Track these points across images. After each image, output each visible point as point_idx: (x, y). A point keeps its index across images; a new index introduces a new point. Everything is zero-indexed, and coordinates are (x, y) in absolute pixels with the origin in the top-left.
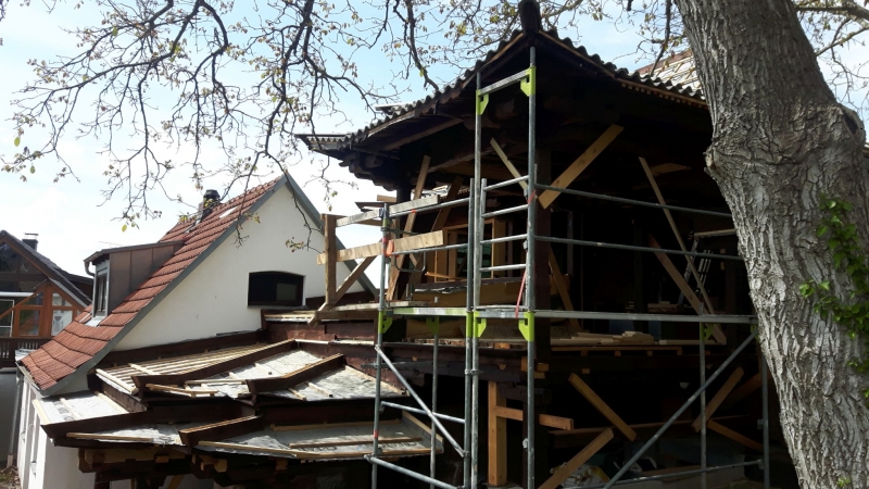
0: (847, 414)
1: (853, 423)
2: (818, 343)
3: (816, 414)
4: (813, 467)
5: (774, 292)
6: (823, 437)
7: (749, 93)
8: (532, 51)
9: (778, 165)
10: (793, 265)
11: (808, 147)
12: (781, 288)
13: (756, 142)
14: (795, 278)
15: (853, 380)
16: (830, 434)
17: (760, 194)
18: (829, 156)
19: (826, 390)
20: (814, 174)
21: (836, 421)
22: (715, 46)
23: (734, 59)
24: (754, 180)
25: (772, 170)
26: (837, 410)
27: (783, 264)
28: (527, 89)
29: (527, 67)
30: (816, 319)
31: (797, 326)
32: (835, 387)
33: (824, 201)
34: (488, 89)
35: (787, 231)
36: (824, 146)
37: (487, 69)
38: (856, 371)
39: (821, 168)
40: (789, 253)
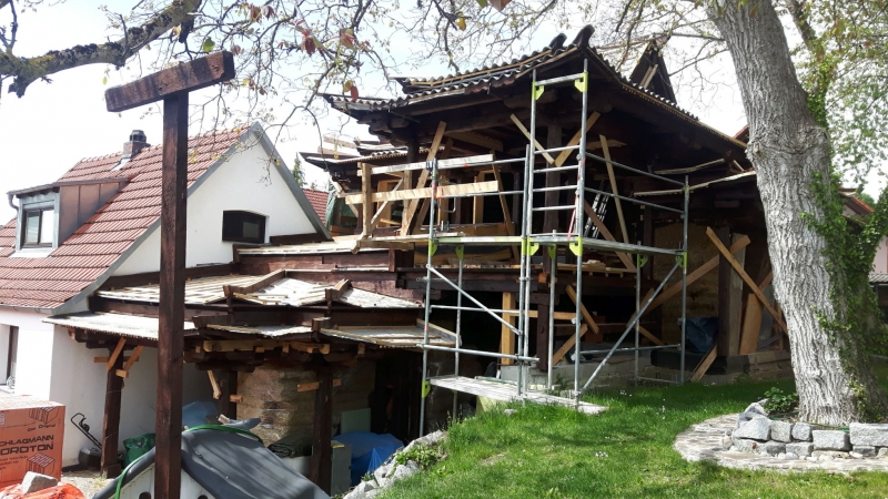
0: (818, 275)
1: (820, 279)
2: (806, 241)
3: (803, 276)
4: (797, 301)
5: (787, 217)
6: (805, 286)
7: (778, 116)
8: (586, 61)
9: (793, 154)
10: (797, 203)
11: (807, 146)
12: (790, 215)
13: (781, 141)
14: (797, 210)
15: (821, 258)
16: (809, 285)
17: (783, 168)
18: (816, 151)
19: (809, 263)
20: (809, 159)
21: (812, 278)
22: (762, 89)
23: (772, 97)
24: (780, 160)
25: (790, 156)
26: (813, 273)
27: (792, 203)
28: (582, 87)
29: (582, 71)
30: (806, 230)
31: (797, 233)
32: (813, 263)
33: (813, 173)
34: (544, 82)
35: (795, 187)
36: (814, 146)
37: (541, 67)
38: (823, 254)
39: (812, 157)
40: (796, 198)
